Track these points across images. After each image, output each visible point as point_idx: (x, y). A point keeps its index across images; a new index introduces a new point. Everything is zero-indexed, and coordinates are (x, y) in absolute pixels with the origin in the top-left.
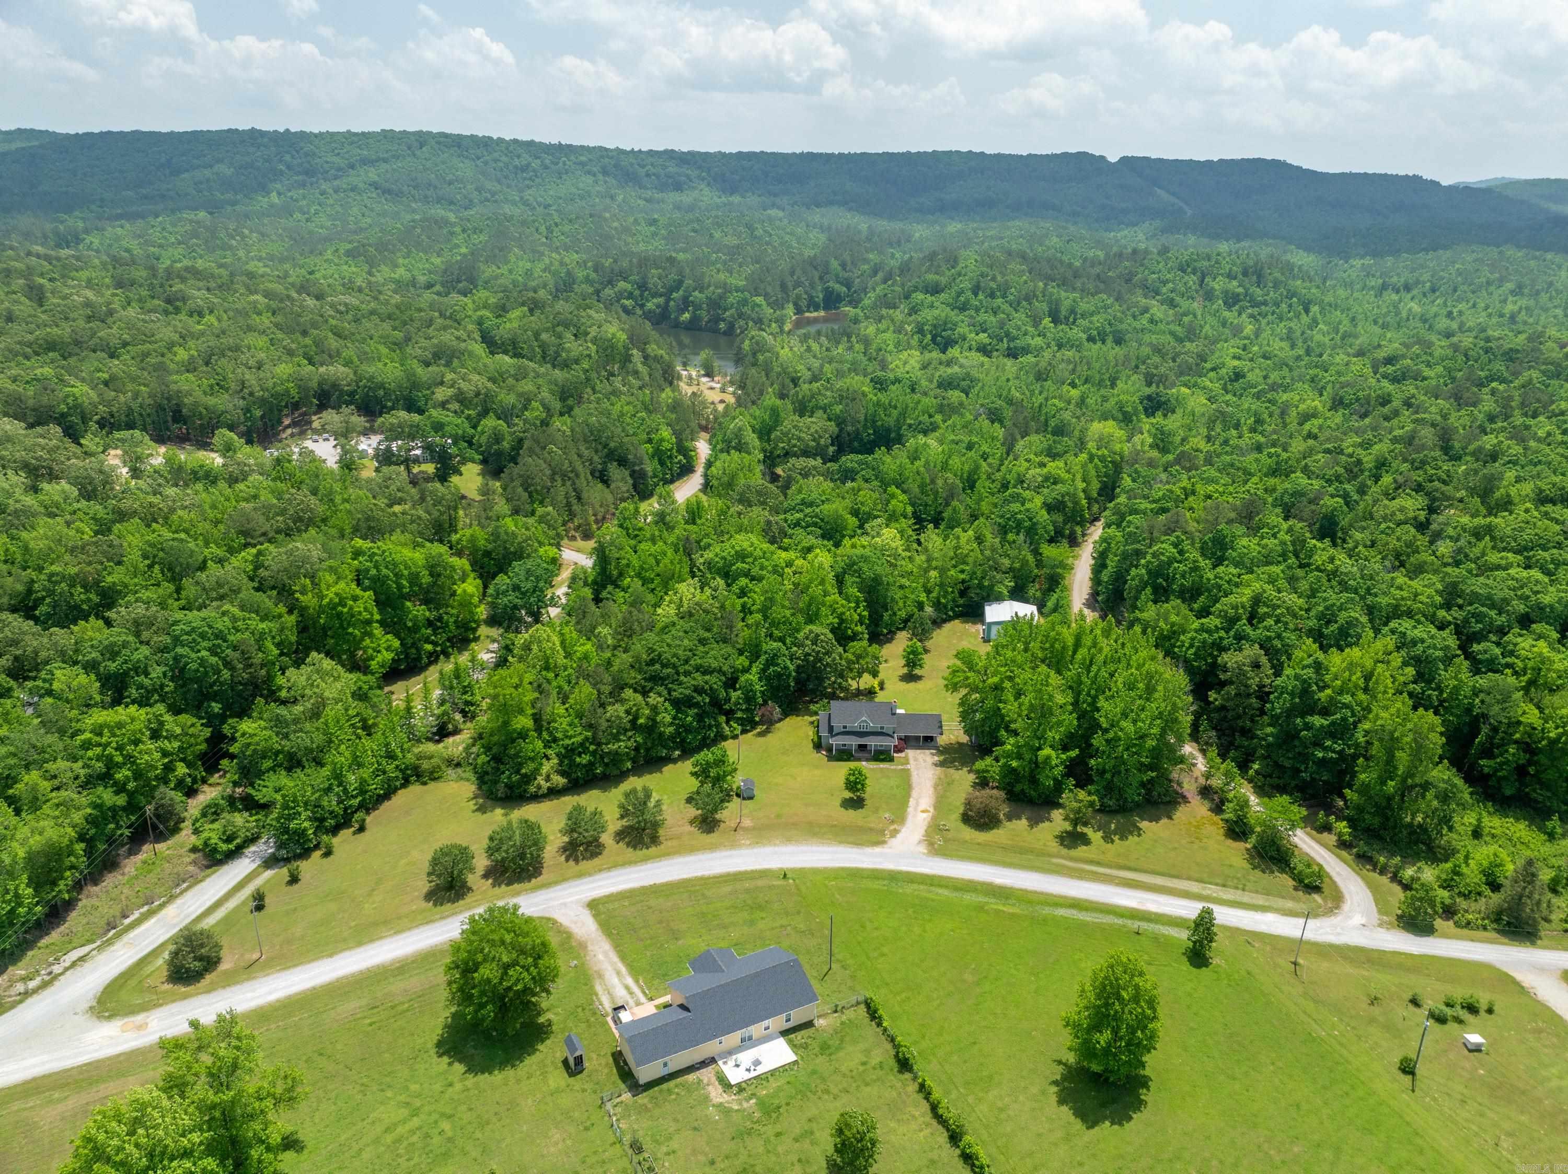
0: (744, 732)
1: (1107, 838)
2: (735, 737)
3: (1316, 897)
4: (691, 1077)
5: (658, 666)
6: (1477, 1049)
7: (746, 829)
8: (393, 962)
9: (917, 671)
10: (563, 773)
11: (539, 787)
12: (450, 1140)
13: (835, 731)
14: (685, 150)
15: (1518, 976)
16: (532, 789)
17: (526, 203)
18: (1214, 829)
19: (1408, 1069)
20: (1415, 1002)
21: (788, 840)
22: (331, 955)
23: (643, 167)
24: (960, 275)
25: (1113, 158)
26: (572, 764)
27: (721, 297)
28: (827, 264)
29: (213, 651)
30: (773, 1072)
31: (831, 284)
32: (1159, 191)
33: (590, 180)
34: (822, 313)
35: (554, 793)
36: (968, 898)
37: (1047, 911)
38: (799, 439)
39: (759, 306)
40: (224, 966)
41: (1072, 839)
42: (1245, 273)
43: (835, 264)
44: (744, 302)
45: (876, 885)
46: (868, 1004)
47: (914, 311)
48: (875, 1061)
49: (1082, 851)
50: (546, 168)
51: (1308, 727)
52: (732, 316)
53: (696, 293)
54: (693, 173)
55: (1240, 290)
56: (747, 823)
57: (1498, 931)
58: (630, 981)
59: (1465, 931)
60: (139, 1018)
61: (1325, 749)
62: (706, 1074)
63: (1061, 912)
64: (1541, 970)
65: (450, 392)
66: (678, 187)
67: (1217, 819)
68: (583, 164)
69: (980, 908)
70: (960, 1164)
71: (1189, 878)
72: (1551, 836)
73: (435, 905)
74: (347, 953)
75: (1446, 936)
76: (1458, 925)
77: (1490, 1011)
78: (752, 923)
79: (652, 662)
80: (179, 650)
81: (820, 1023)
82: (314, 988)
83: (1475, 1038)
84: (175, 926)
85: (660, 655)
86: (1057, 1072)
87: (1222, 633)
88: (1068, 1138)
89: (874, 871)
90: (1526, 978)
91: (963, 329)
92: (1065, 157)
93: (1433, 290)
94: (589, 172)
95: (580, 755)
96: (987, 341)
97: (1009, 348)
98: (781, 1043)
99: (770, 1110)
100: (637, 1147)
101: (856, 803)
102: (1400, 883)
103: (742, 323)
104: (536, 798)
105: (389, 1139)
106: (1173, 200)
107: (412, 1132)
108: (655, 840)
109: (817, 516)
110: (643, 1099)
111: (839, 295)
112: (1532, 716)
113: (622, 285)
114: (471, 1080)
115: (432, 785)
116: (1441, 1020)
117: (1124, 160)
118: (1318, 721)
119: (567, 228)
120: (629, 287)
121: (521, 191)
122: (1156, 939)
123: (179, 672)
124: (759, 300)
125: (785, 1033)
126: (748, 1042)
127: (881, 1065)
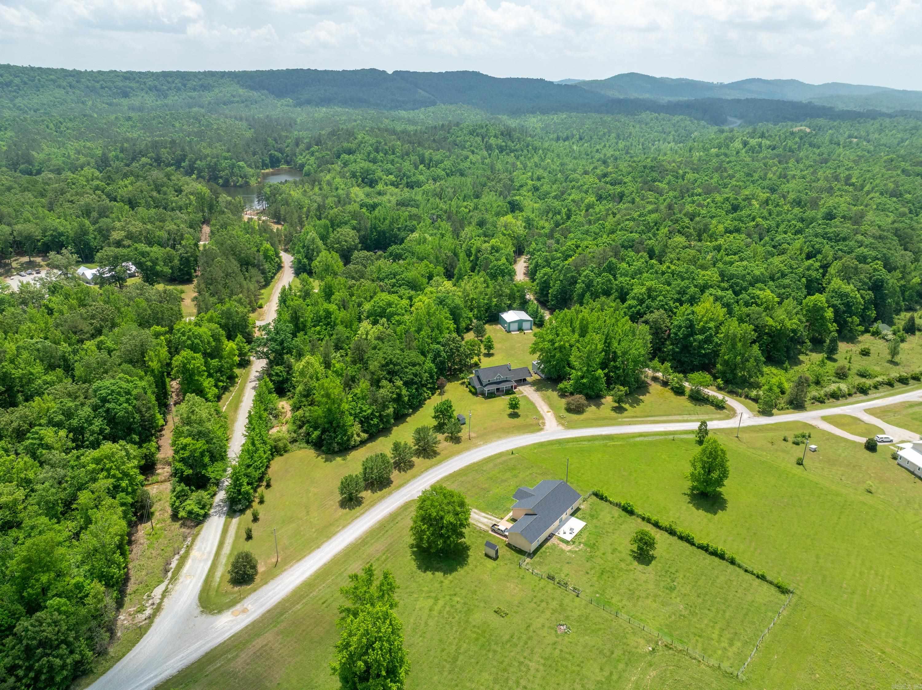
0: (433, 394)
1: (631, 405)
2: (429, 398)
3: (725, 411)
4: (549, 544)
5: (391, 366)
6: (815, 451)
7: (475, 438)
8: (357, 540)
9: (491, 352)
10: (364, 431)
11: (355, 441)
12: (465, 604)
13: (484, 384)
14: (124, 70)
15: (810, 423)
16: (353, 443)
17: (19, 109)
18: (668, 393)
19: (800, 463)
20: (785, 440)
21: (499, 438)
22: (318, 547)
23: (98, 82)
24: (362, 143)
25: (390, 72)
26: (370, 425)
27: (216, 164)
28: (266, 140)
29: (127, 401)
30: (581, 531)
31: (272, 152)
32: (420, 91)
33: (63, 92)
34: (271, 170)
35: (363, 443)
36: (597, 443)
37: (632, 440)
38: (346, 241)
39: (243, 168)
40: (261, 568)
41: (619, 409)
42: (502, 134)
43: (270, 140)
44: (233, 166)
45: (555, 447)
46: (596, 495)
47: (345, 164)
48: (616, 515)
49: (626, 414)
50: (25, 83)
51: (695, 340)
52: (227, 175)
53: (198, 162)
54: (134, 85)
55: (504, 144)
56: (473, 435)
57: (794, 408)
58: (484, 514)
59: (782, 412)
60: (239, 607)
61: (704, 349)
62: (554, 541)
63: (638, 439)
64: (814, 418)
65: (123, 233)
66: (126, 95)
67: (667, 389)
68: (54, 81)
69: (606, 446)
70: (680, 542)
71: (675, 415)
72: (786, 370)
73: (350, 509)
74: (326, 544)
75: (777, 415)
76: (778, 409)
77: (809, 437)
78: (515, 476)
79: (387, 364)
80: (107, 405)
81: (582, 507)
82: (325, 564)
83: (813, 446)
84: (207, 560)
85: (391, 360)
86: (688, 499)
87: (639, 307)
88: (710, 520)
89: (548, 441)
90: (813, 423)
91: (379, 173)
92: (363, 71)
93: (581, 139)
94: (59, 86)
95: (372, 419)
96: (394, 179)
97: (407, 183)
98: (573, 519)
99: (593, 546)
100: (551, 578)
101: (514, 415)
102: (750, 399)
103: (234, 178)
104: (355, 447)
105: (435, 613)
106: (426, 95)
107: (444, 607)
108: (435, 454)
109: (403, 279)
110: (536, 558)
111: (278, 158)
112: (770, 322)
113: (144, 159)
114: (450, 577)
115: (286, 455)
116: (797, 444)
117: (396, 73)
118: (700, 337)
119: (70, 125)
120: (149, 161)
121: (12, 101)
122: (682, 440)
123: (111, 419)
124: (241, 164)
125: (573, 515)
126: (562, 523)
127: (620, 516)
